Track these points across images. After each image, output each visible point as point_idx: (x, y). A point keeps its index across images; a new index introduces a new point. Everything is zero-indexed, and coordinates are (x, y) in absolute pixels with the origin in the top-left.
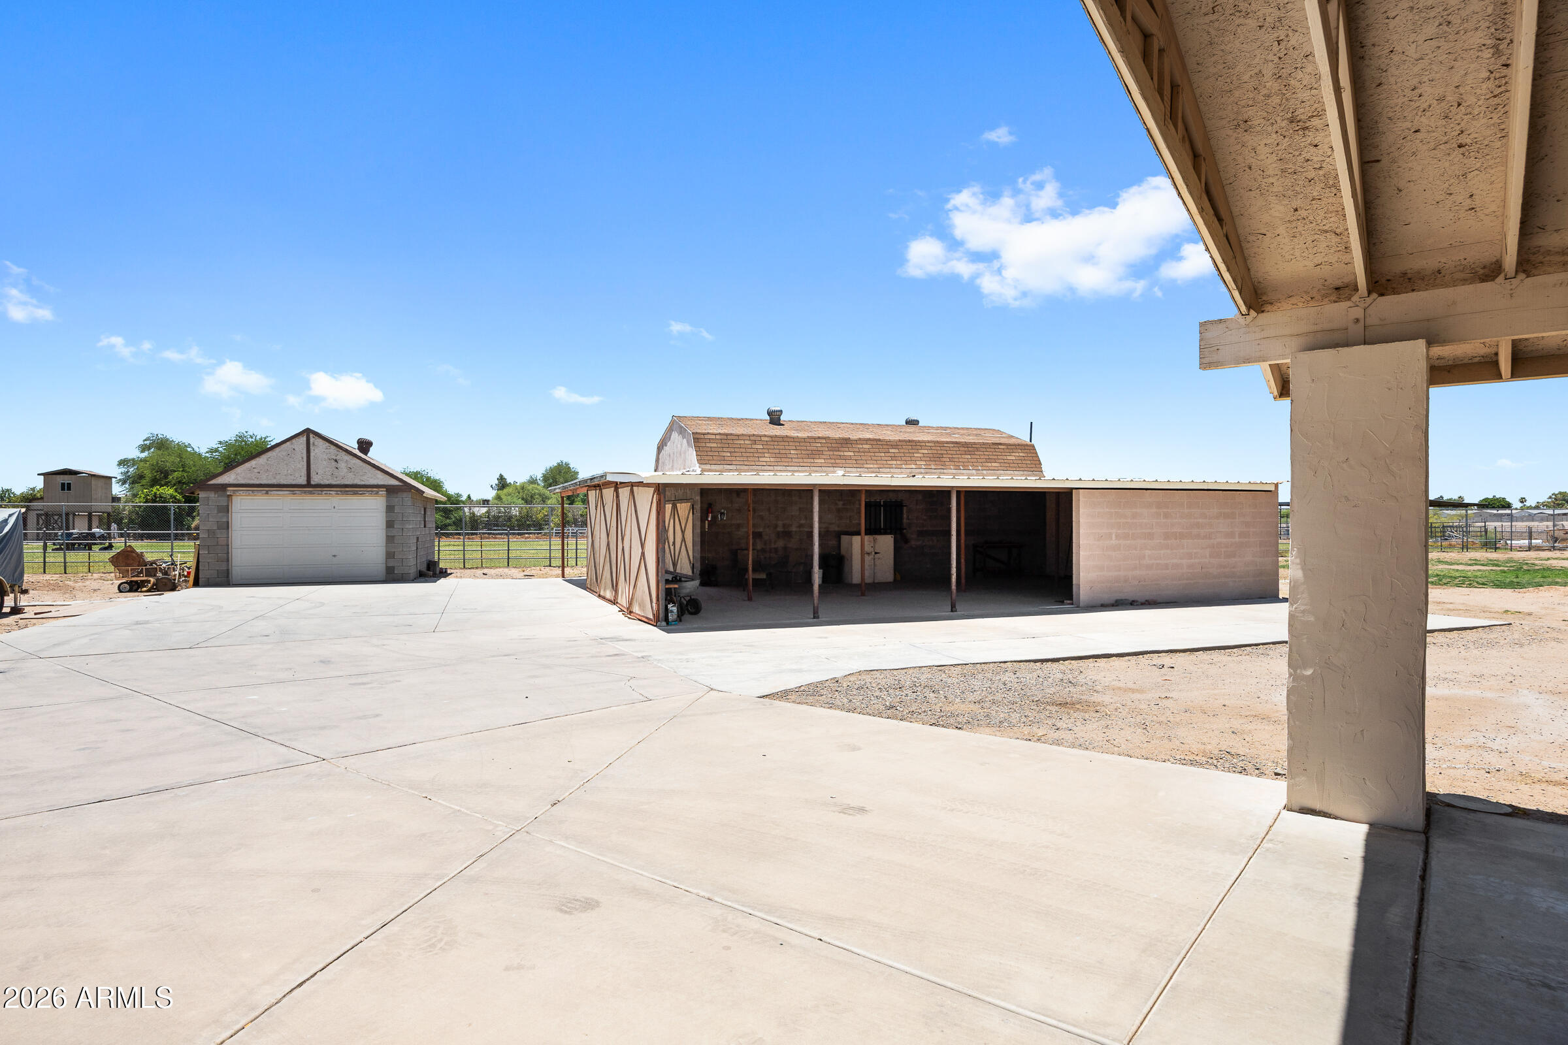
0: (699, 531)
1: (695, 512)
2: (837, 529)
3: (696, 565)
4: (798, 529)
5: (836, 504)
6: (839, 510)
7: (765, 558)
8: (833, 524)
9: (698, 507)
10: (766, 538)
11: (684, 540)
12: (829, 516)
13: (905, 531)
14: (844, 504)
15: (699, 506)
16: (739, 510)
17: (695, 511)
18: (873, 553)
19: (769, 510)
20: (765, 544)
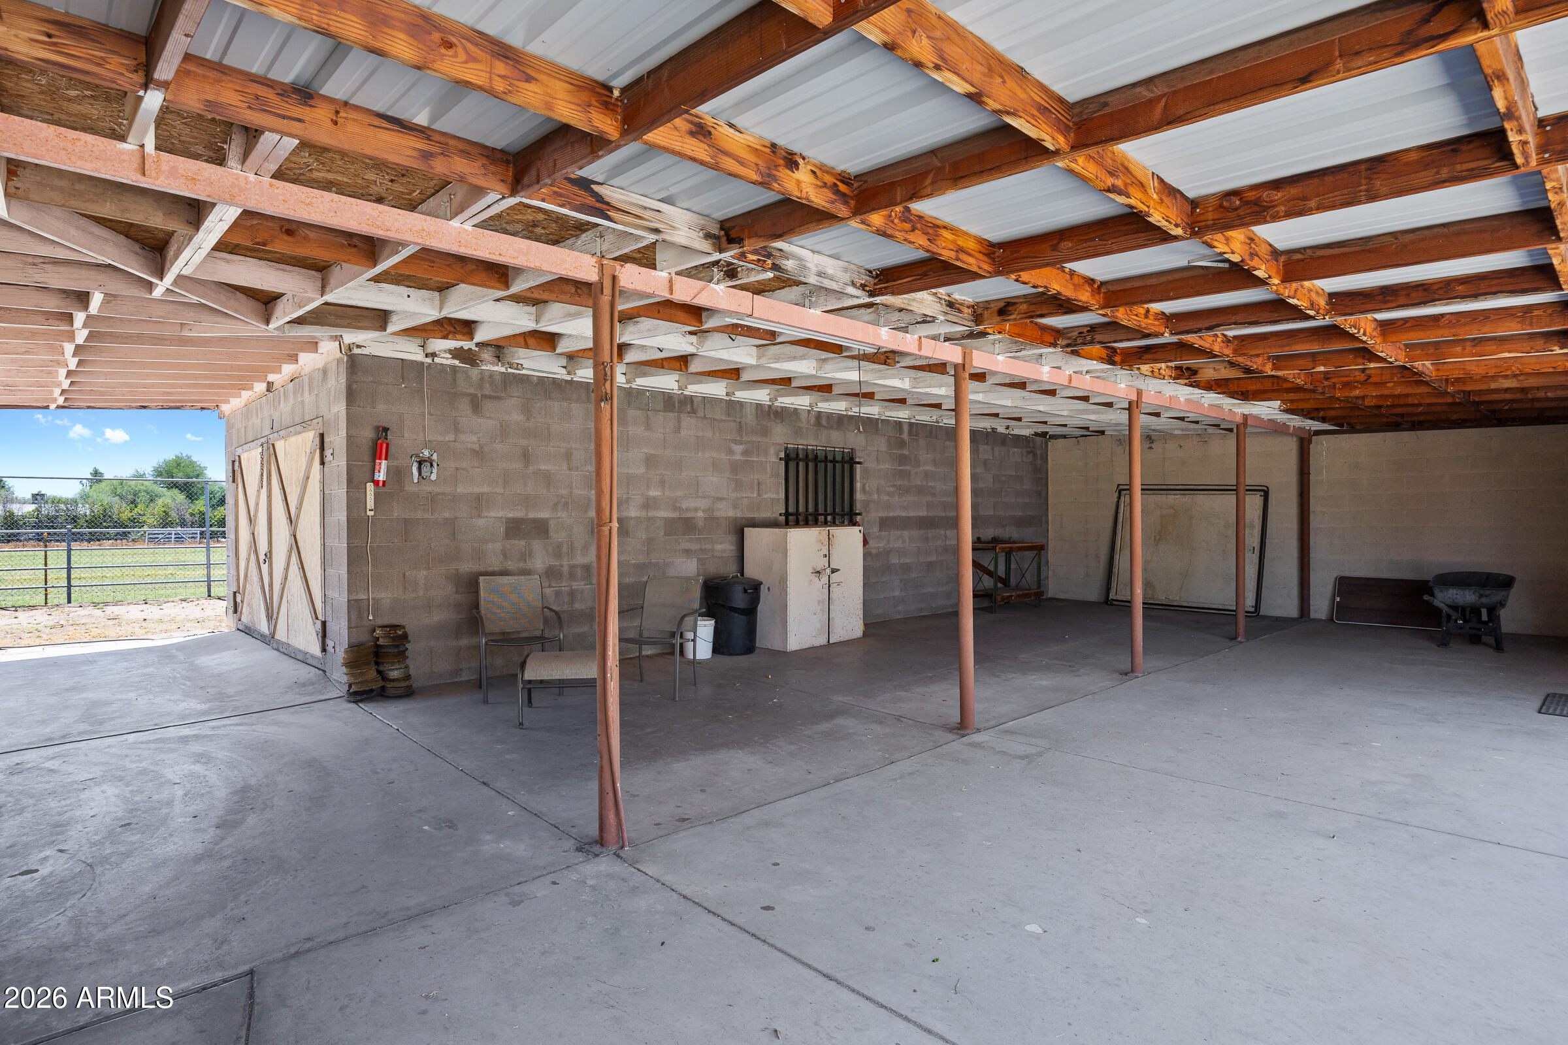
0: (340, 516)
1: (328, 458)
2: (731, 513)
3: (332, 627)
4: (644, 514)
5: (730, 452)
6: (735, 468)
7: (558, 594)
8: (721, 499)
9: (338, 440)
10: (558, 536)
11: (295, 546)
12: (715, 479)
13: (859, 517)
14: (746, 453)
15: (343, 432)
16: (479, 454)
17: (328, 452)
18: (828, 571)
19: (568, 456)
20: (558, 554)
